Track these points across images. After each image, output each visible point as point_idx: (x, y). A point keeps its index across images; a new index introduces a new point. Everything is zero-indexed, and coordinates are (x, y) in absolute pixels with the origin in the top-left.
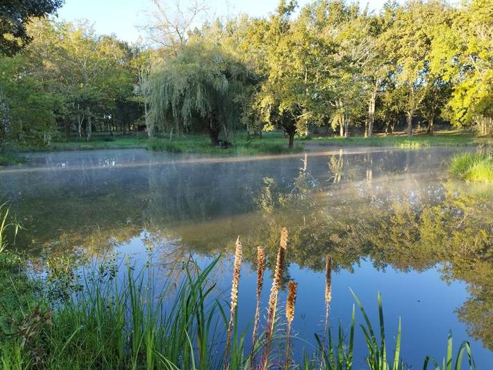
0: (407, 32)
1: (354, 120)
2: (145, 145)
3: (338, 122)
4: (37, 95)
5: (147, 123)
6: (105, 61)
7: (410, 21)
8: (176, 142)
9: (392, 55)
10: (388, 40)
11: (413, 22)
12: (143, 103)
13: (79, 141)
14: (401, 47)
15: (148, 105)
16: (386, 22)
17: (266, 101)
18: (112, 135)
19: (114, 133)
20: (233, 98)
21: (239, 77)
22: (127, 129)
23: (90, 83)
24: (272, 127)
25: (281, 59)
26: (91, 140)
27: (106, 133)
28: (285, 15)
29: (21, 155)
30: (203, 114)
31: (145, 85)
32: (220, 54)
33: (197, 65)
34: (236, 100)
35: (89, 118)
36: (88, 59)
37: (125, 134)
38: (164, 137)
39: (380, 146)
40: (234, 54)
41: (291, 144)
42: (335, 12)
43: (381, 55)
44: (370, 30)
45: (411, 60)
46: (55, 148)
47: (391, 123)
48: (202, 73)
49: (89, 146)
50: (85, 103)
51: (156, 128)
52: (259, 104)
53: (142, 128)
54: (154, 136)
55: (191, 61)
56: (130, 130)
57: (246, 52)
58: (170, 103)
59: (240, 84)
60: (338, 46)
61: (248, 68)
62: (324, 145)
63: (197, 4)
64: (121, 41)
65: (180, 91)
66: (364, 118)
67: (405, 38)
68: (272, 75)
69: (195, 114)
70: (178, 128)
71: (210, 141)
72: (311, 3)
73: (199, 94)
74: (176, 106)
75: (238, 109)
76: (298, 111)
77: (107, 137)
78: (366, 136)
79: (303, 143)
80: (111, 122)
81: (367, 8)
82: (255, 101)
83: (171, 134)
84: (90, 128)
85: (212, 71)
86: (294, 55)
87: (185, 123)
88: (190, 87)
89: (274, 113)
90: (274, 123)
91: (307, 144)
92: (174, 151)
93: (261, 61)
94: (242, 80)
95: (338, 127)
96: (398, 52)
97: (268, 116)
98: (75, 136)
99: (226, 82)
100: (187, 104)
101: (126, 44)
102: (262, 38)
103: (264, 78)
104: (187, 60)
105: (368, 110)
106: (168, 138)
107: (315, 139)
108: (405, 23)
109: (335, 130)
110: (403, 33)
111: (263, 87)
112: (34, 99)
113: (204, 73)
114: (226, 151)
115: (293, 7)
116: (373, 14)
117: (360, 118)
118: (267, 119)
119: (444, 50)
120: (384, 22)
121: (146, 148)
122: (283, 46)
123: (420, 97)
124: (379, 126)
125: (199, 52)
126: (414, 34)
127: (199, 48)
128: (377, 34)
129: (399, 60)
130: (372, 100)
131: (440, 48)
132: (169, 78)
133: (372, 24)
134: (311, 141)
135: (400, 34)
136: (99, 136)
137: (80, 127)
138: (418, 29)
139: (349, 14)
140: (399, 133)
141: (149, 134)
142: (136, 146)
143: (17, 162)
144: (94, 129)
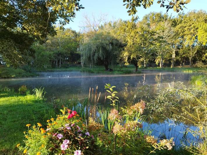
0: (188, 25)
1: (166, 61)
2: (81, 70)
3: (159, 61)
4: (44, 52)
5: (81, 62)
6: (67, 38)
7: (189, 21)
8: (92, 69)
9: (181, 34)
10: (180, 28)
11: (190, 21)
12: (80, 54)
13: (56, 68)
14: (186, 31)
15: (82, 55)
16: (179, 21)
17: (126, 54)
18: (68, 66)
19: (69, 65)
20: (114, 53)
21: (116, 45)
22: (74, 64)
23: (61, 46)
24: (128, 64)
25: (132, 38)
26: (61, 68)
27: (66, 65)
28: (134, 22)
29: (37, 73)
30: (102, 59)
31: (81, 48)
32: (109, 36)
33: (100, 41)
34: (115, 53)
35: (60, 60)
36: (61, 38)
37: (73, 65)
38: (88, 67)
39: (175, 72)
40: (115, 36)
41: (137, 70)
42: (157, 18)
43: (177, 34)
44: (172, 24)
45: (190, 36)
46: (48, 70)
47: (183, 62)
48: (102, 43)
49: (60, 70)
50: (59, 54)
51: (85, 64)
52: (123, 55)
53: (80, 63)
54: (84, 66)
55: (98, 39)
56: (75, 64)
57: (119, 35)
58: (90, 55)
59: (117, 47)
60: (155, 32)
61: (120, 41)
62: (152, 71)
63: (101, 18)
64: (73, 30)
65: (93, 50)
66: (170, 60)
67: (187, 27)
68: (128, 44)
69: (99, 58)
70: (92, 64)
71: (105, 69)
72: (148, 14)
73: (100, 51)
74: (92, 56)
75: (116, 57)
76: (139, 58)
77: (67, 67)
78: (171, 67)
79: (143, 70)
80: (68, 61)
81: (171, 15)
82: (122, 54)
83: (91, 66)
84: (60, 63)
85: (105, 43)
86: (137, 37)
87: (95, 62)
88: (97, 49)
89: (129, 58)
90: (129, 62)
91: (145, 70)
92: (91, 72)
93: (125, 39)
94: (117, 46)
95: (159, 64)
96: (184, 33)
97: (127, 59)
98: (55, 66)
99: (111, 47)
100: (96, 55)
101: (75, 31)
102: (125, 31)
103: (125, 45)
104: (97, 39)
105: (172, 56)
106: (89, 67)
107: (149, 68)
108: (187, 21)
109: (157, 65)
110: (186, 25)
111: (125, 49)
112: (43, 54)
113: (103, 43)
114: (110, 73)
115: (137, 19)
116: (174, 18)
117: (169, 60)
118: (126, 61)
119: (203, 33)
120: (178, 21)
121: (81, 71)
122: (132, 34)
123: (195, 51)
124: (177, 63)
125: (101, 36)
126: (191, 26)
127: (101, 34)
128: (175, 26)
129: (185, 36)
130: (174, 52)
131: (201, 32)
132: (90, 46)
133: (173, 22)
134: (146, 69)
135: (185, 26)
136: (63, 66)
137: (57, 63)
138: (193, 24)
139: (163, 18)
140: (187, 66)
141: (82, 66)
142: (77, 70)
143: (37, 76)
144: (62, 63)
